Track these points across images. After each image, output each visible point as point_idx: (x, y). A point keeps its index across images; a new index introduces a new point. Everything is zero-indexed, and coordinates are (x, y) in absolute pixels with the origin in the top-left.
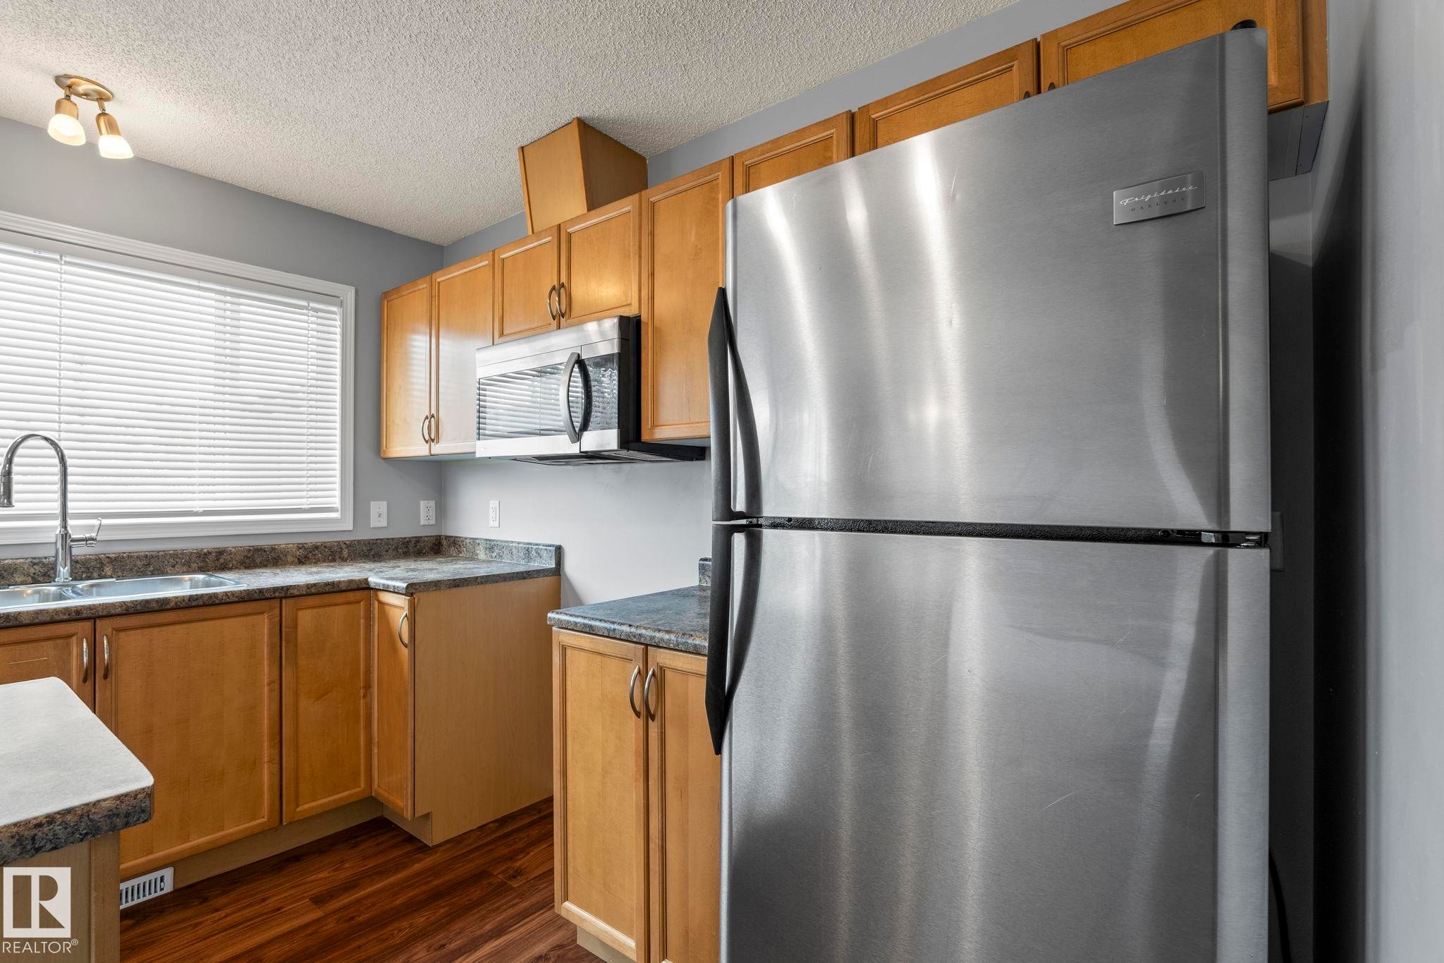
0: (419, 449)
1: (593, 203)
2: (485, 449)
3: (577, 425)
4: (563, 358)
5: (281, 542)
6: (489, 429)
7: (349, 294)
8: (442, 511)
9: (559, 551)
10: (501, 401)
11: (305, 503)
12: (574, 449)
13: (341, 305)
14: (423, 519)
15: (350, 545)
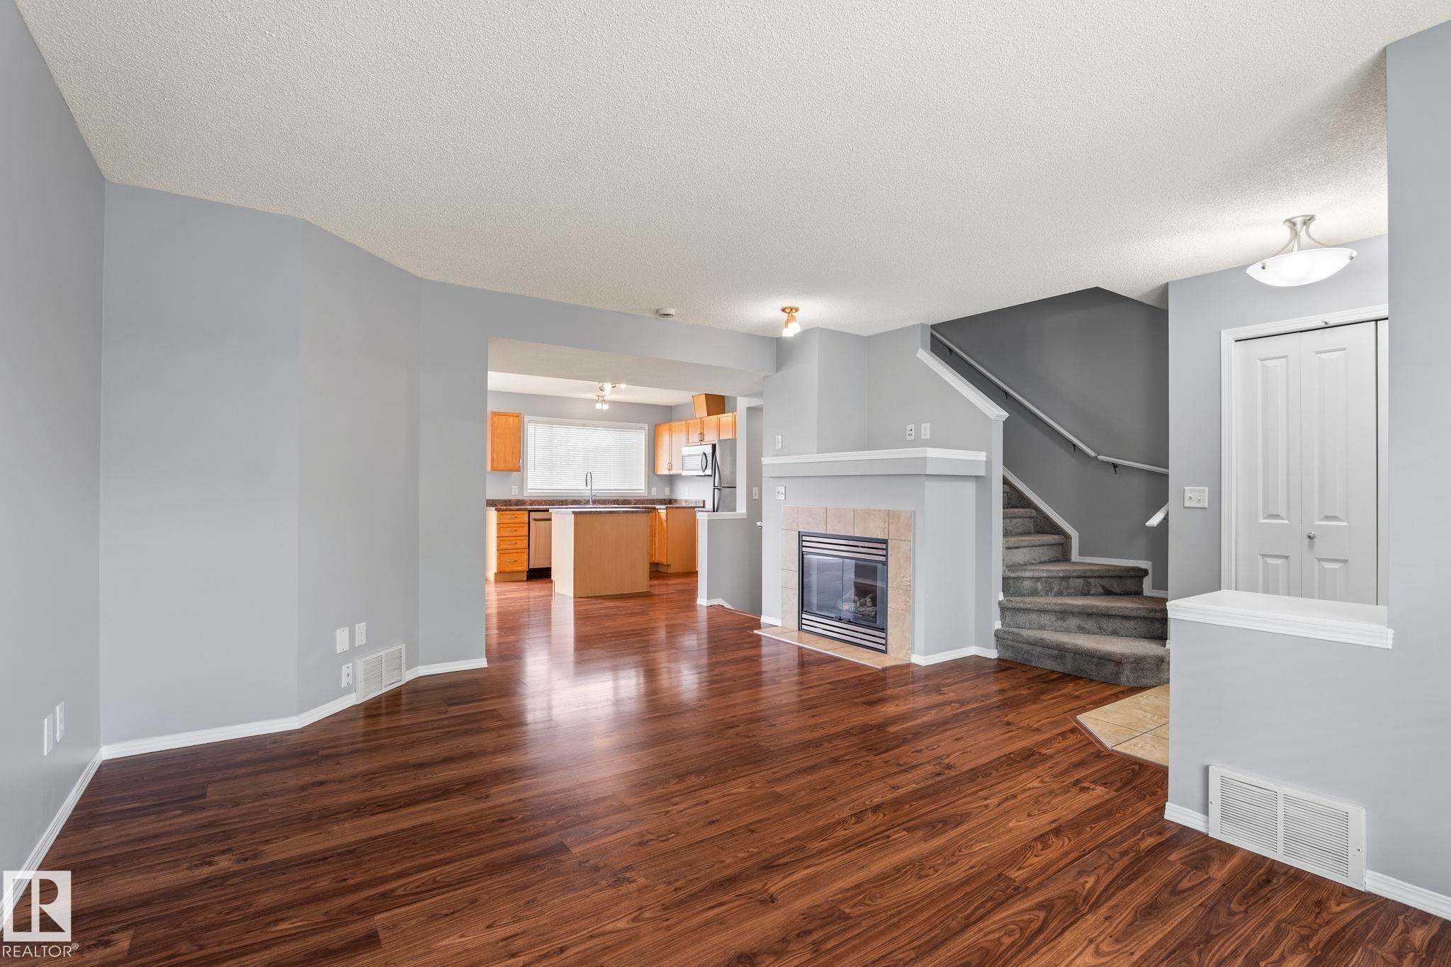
0: (666, 472)
1: (709, 415)
2: (684, 473)
3: (704, 468)
4: (701, 452)
5: (631, 498)
6: (685, 468)
7: (646, 426)
8: (672, 491)
9: (704, 501)
10: (688, 462)
11: (635, 488)
12: (703, 474)
13: (644, 429)
14: (666, 494)
15: (647, 500)
